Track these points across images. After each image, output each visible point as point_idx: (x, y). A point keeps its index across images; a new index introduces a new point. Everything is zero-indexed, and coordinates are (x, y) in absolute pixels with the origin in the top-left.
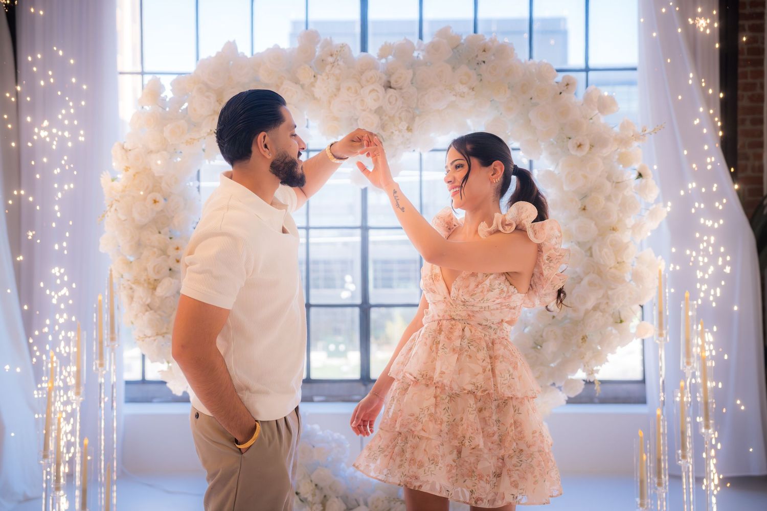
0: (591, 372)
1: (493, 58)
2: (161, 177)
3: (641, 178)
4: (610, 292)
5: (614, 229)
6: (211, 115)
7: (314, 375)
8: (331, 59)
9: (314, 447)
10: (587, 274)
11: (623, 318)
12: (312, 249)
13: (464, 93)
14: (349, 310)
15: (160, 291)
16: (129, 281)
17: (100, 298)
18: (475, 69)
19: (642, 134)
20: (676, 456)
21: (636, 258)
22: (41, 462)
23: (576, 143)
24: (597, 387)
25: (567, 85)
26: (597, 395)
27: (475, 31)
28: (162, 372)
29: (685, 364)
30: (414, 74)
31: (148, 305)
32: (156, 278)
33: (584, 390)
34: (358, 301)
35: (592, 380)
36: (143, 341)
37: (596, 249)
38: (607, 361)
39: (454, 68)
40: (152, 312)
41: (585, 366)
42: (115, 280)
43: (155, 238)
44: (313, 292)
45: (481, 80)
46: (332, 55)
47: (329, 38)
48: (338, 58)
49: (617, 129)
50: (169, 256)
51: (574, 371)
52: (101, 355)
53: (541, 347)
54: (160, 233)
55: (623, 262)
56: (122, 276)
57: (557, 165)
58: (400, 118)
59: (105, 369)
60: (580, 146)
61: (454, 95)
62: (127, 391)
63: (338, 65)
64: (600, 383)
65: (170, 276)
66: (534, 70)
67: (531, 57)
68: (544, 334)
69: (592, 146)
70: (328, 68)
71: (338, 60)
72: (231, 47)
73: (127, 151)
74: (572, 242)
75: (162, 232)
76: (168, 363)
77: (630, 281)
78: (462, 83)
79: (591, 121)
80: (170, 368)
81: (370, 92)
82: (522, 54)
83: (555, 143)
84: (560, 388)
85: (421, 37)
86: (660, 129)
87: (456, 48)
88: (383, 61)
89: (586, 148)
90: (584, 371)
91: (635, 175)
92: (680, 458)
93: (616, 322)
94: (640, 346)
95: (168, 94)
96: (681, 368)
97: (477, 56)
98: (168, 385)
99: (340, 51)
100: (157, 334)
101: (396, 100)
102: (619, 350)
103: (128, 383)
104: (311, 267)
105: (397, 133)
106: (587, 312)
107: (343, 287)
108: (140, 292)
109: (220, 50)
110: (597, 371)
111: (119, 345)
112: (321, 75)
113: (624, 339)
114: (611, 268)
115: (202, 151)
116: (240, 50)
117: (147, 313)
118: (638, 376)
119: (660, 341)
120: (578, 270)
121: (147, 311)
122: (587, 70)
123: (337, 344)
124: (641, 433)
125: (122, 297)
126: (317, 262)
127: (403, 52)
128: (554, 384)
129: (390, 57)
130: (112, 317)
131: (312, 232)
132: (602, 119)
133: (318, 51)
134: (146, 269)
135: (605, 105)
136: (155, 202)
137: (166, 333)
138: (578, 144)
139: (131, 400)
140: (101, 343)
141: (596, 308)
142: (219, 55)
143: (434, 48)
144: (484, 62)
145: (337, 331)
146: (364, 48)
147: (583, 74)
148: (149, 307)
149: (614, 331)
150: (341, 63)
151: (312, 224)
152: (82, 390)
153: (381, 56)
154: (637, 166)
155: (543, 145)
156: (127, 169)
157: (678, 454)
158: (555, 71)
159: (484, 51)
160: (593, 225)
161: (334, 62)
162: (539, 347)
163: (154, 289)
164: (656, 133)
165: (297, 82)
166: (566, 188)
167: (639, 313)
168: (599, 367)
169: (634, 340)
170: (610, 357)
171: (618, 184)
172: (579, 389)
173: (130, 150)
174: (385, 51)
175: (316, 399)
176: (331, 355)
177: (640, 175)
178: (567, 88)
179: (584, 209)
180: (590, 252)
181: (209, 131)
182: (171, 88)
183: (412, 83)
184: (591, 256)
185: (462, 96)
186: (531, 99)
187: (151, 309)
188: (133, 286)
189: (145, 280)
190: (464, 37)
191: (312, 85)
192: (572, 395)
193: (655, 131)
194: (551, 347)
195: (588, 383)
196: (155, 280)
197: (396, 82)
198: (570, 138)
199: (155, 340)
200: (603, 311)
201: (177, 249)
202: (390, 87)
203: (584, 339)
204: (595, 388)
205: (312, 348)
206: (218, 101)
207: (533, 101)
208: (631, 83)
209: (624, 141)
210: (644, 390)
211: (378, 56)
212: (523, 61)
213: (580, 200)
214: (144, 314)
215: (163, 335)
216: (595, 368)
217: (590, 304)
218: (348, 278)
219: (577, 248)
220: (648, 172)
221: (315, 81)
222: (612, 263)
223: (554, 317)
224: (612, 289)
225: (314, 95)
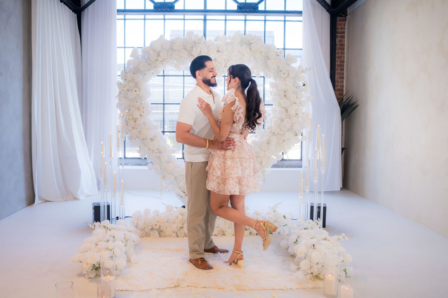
0: (286, 152)
2: (137, 82)
5: (295, 103)
6: (155, 61)
10: (286, 118)
11: (297, 134)
16: (126, 119)
17: (118, 124)
18: (248, 46)
19: (305, 70)
21: (302, 113)
25: (280, 52)
29: (317, 149)
30: (227, 48)
36: (131, 140)
37: (288, 109)
38: (291, 148)
39: (241, 46)
41: (284, 150)
43: (135, 104)
45: (251, 50)
46: (198, 40)
47: (197, 34)
48: (201, 41)
49: (297, 68)
50: (140, 110)
51: (280, 152)
52: (118, 144)
54: (137, 102)
55: (298, 114)
56: (124, 117)
57: (276, 80)
58: (222, 63)
60: (284, 73)
61: (241, 55)
63: (201, 43)
65: (141, 117)
66: (269, 47)
68: (270, 139)
69: (288, 74)
70: (197, 45)
72: (162, 37)
73: (126, 73)
74: (281, 107)
76: (140, 147)
77: (300, 121)
78: (244, 51)
79: (288, 65)
80: (140, 149)
81: (212, 53)
83: (276, 73)
87: (242, 38)
88: (216, 42)
89: (286, 74)
91: (302, 85)
93: (295, 135)
97: (249, 41)
99: (201, 39)
100: (136, 137)
101: (221, 56)
102: (295, 145)
105: (221, 68)
106: (285, 132)
108: (130, 123)
109: (158, 38)
112: (194, 47)
114: (293, 116)
115: (152, 73)
116: (166, 38)
120: (282, 117)
122: (284, 49)
129: (219, 41)
132: (292, 65)
133: (193, 38)
134: (132, 115)
136: (135, 91)
140: (118, 140)
141: (288, 130)
144: (252, 44)
148: (133, 128)
149: (294, 138)
153: (215, 41)
154: (303, 82)
156: (126, 79)
159: (252, 40)
160: (288, 101)
161: (199, 42)
162: (269, 144)
163: (135, 121)
165: (186, 49)
166: (279, 88)
168: (288, 151)
171: (297, 88)
172: (282, 158)
174: (216, 39)
177: (304, 85)
179: (285, 96)
181: (154, 66)
182: (141, 51)
183: (226, 50)
184: (287, 112)
185: (244, 55)
188: (128, 120)
189: (132, 118)
191: (191, 50)
192: (279, 160)
193: (309, 69)
196: (135, 118)
197: (221, 50)
198: (281, 71)
199: (135, 139)
200: (291, 131)
201: (143, 108)
202: (219, 52)
203: (284, 141)
207: (269, 58)
209: (299, 73)
213: (284, 93)
214: (132, 130)
215: (138, 138)
219: (282, 109)
220: (307, 84)
221: (193, 49)
222: (294, 115)
223: (274, 133)
224: (294, 124)
225: (191, 54)
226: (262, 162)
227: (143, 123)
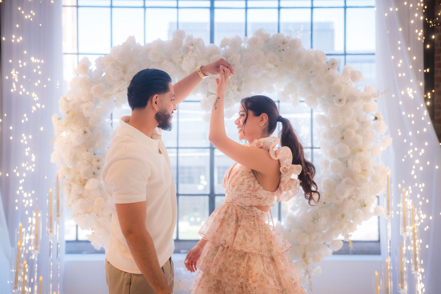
0: (347, 236)
1: (288, 48)
2: (89, 118)
3: (376, 121)
4: (358, 188)
5: (360, 151)
6: (119, 80)
7: (181, 237)
8: (191, 48)
9: (180, 281)
10: (344, 177)
11: (366, 203)
12: (180, 159)
13: (271, 68)
14: (202, 197)
15: (87, 186)
16: (68, 180)
17: (51, 190)
18: (278, 54)
19: (377, 94)
20: (398, 287)
21: (374, 168)
22: (13, 291)
23: (338, 99)
24: (351, 245)
25: (333, 64)
26: (351, 250)
27: (279, 31)
28: (88, 235)
29: (403, 231)
30: (242, 57)
31: (80, 195)
32: (86, 178)
33: (343, 247)
34: (208, 192)
35: (347, 241)
36: (77, 217)
37: (350, 162)
38: (357, 229)
39: (265, 53)
40: (82, 199)
41: (343, 232)
42: (60, 180)
43: (85, 155)
44: (180, 185)
45: (282, 61)
46: (192, 45)
47: (190, 35)
48: (196, 47)
49: (362, 90)
50: (93, 165)
51: (337, 235)
52: (51, 226)
53: (317, 221)
54: (88, 151)
55: (366, 170)
56: (64, 177)
57: (327, 112)
58: (233, 83)
59: (53, 234)
60: (340, 100)
61: (265, 70)
62: (66, 247)
63: (196, 51)
64: (352, 243)
65: (94, 177)
66: (313, 55)
67: (312, 47)
68: (319, 214)
69: (347, 101)
70: (190, 53)
71: (196, 48)
72: (132, 39)
73: (68, 102)
74: (335, 158)
75: (89, 150)
76: (92, 230)
77: (371, 181)
78: (270, 62)
79: (347, 86)
80: (93, 233)
82: (306, 45)
83: (326, 98)
84: (328, 246)
85: (246, 35)
86: (388, 91)
87: (267, 41)
88: (223, 49)
89: (344, 102)
90: (343, 235)
91: (373, 118)
92: (400, 288)
93: (362, 206)
94: (377, 220)
95: (93, 67)
96: (401, 234)
97: (279, 46)
98: (92, 243)
99: (197, 43)
100: (86, 213)
102: (364, 222)
103: (67, 242)
104: (180, 170)
105: (231, 92)
106: (344, 200)
107: (199, 183)
108: (75, 187)
109: (125, 41)
110: (351, 236)
111: (62, 219)
112: (186, 57)
113: (367, 216)
114: (359, 174)
115: (114, 102)
116: (137, 41)
117: (79, 200)
118: (376, 238)
119: (388, 218)
120: (339, 174)
121: (79, 198)
122: (345, 54)
123: (196, 217)
124: (377, 273)
125: (64, 191)
126: (183, 168)
127: (235, 43)
128: (325, 243)
129: (227, 47)
130: (58, 202)
131: (180, 150)
132: (354, 85)
133: (184, 42)
134: (79, 173)
135: (355, 76)
136: (85, 132)
137: (91, 212)
138: (339, 99)
139: (69, 252)
140: (51, 218)
141: (349, 198)
142: (124, 44)
143: (253, 42)
144: (283, 50)
145: (196, 210)
146: (212, 41)
147: (343, 57)
148: (80, 196)
149: (361, 212)
150: (198, 50)
151: (180, 146)
152: (39, 247)
154: (374, 113)
155: (318, 100)
156: (68, 112)
157: (399, 286)
158: (325, 55)
159: (284, 43)
160: (348, 148)
161: (194, 49)
162: (316, 221)
163: (84, 185)
164: (385, 93)
165: (171, 61)
166: (332, 126)
167: (376, 200)
168: (351, 233)
169: (373, 217)
170: (358, 227)
171: (363, 124)
172: (340, 246)
173: (70, 101)
174: (224, 43)
175: (182, 251)
176: (192, 224)
177: (376, 118)
178: (333, 66)
179: (343, 138)
180: (346, 164)
181: (118, 90)
182: (95, 64)
183: (240, 62)
184: (347, 166)
185: (270, 70)
186: (311, 72)
187: (82, 197)
188: (71, 183)
189: (78, 180)
190: (272, 35)
191: (181, 62)
192: (336, 250)
194: (323, 221)
195: (345, 243)
196: (85, 180)
198: (334, 96)
199: (84, 216)
200: (354, 200)
201: (98, 161)
203: (343, 216)
204: (350, 246)
205: (180, 220)
206: (123, 72)
207: (313, 73)
208: (371, 61)
209: (367, 98)
210: (379, 247)
211: (220, 46)
212: (306, 50)
213: (341, 133)
214: (77, 200)
215: (89, 213)
216: (349, 234)
217: (346, 196)
218: (202, 177)
219: (339, 162)
220: (381, 116)
221: (182, 60)
222: (359, 170)
223: (325, 203)
224: (359, 186)
225: (181, 69)
226: (305, 252)
227: (99, 187)
